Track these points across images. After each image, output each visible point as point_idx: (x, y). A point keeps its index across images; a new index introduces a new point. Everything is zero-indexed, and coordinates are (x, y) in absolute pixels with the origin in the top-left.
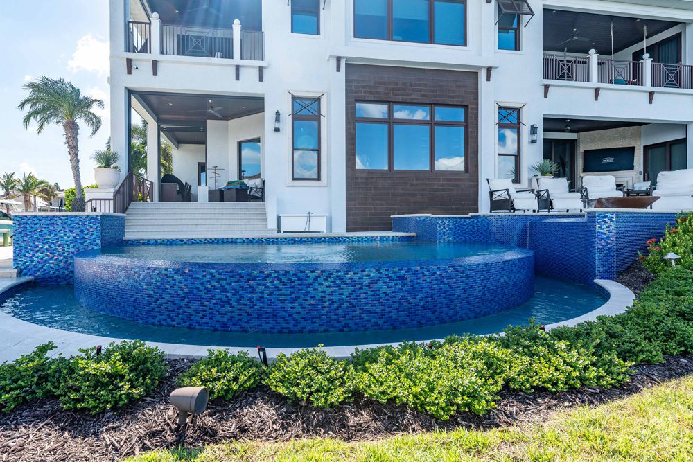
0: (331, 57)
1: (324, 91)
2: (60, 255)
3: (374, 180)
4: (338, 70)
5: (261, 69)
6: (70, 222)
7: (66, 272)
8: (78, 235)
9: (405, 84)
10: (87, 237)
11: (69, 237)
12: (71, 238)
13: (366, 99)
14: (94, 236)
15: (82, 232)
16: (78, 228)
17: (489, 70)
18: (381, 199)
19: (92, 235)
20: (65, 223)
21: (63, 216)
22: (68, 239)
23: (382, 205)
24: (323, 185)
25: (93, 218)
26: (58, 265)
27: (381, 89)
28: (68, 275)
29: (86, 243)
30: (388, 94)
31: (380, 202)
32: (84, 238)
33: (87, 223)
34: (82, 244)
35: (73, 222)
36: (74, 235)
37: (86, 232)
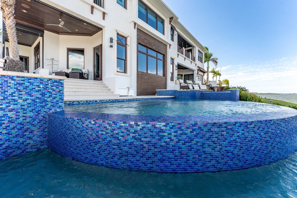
0: (133, 21)
1: (129, 35)
2: (11, 122)
3: (143, 76)
4: (135, 28)
5: (104, 14)
6: (27, 84)
7: (21, 140)
8: (39, 98)
9: (151, 42)
10: (49, 99)
11: (26, 100)
12: (28, 101)
13: (141, 43)
14: (57, 99)
15: (43, 95)
16: (38, 91)
17: (170, 45)
18: (146, 84)
19: (55, 98)
20: (20, 84)
21: (17, 77)
22: (25, 103)
23: (145, 86)
24: (128, 75)
25: (56, 81)
26: (8, 134)
27: (145, 41)
28: (23, 143)
29: (49, 106)
30: (147, 44)
31: (145, 84)
32: (46, 101)
33: (49, 86)
34: (43, 107)
35: (31, 84)
36: (33, 98)
37: (48, 95)
